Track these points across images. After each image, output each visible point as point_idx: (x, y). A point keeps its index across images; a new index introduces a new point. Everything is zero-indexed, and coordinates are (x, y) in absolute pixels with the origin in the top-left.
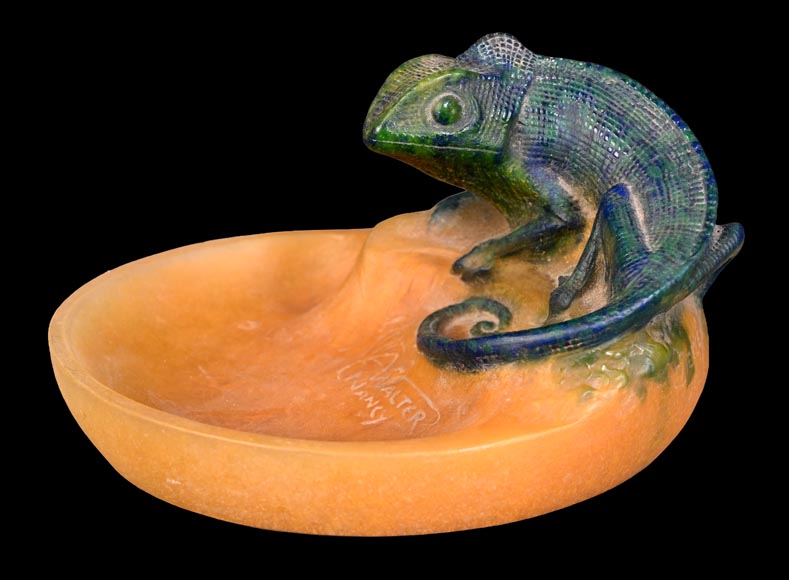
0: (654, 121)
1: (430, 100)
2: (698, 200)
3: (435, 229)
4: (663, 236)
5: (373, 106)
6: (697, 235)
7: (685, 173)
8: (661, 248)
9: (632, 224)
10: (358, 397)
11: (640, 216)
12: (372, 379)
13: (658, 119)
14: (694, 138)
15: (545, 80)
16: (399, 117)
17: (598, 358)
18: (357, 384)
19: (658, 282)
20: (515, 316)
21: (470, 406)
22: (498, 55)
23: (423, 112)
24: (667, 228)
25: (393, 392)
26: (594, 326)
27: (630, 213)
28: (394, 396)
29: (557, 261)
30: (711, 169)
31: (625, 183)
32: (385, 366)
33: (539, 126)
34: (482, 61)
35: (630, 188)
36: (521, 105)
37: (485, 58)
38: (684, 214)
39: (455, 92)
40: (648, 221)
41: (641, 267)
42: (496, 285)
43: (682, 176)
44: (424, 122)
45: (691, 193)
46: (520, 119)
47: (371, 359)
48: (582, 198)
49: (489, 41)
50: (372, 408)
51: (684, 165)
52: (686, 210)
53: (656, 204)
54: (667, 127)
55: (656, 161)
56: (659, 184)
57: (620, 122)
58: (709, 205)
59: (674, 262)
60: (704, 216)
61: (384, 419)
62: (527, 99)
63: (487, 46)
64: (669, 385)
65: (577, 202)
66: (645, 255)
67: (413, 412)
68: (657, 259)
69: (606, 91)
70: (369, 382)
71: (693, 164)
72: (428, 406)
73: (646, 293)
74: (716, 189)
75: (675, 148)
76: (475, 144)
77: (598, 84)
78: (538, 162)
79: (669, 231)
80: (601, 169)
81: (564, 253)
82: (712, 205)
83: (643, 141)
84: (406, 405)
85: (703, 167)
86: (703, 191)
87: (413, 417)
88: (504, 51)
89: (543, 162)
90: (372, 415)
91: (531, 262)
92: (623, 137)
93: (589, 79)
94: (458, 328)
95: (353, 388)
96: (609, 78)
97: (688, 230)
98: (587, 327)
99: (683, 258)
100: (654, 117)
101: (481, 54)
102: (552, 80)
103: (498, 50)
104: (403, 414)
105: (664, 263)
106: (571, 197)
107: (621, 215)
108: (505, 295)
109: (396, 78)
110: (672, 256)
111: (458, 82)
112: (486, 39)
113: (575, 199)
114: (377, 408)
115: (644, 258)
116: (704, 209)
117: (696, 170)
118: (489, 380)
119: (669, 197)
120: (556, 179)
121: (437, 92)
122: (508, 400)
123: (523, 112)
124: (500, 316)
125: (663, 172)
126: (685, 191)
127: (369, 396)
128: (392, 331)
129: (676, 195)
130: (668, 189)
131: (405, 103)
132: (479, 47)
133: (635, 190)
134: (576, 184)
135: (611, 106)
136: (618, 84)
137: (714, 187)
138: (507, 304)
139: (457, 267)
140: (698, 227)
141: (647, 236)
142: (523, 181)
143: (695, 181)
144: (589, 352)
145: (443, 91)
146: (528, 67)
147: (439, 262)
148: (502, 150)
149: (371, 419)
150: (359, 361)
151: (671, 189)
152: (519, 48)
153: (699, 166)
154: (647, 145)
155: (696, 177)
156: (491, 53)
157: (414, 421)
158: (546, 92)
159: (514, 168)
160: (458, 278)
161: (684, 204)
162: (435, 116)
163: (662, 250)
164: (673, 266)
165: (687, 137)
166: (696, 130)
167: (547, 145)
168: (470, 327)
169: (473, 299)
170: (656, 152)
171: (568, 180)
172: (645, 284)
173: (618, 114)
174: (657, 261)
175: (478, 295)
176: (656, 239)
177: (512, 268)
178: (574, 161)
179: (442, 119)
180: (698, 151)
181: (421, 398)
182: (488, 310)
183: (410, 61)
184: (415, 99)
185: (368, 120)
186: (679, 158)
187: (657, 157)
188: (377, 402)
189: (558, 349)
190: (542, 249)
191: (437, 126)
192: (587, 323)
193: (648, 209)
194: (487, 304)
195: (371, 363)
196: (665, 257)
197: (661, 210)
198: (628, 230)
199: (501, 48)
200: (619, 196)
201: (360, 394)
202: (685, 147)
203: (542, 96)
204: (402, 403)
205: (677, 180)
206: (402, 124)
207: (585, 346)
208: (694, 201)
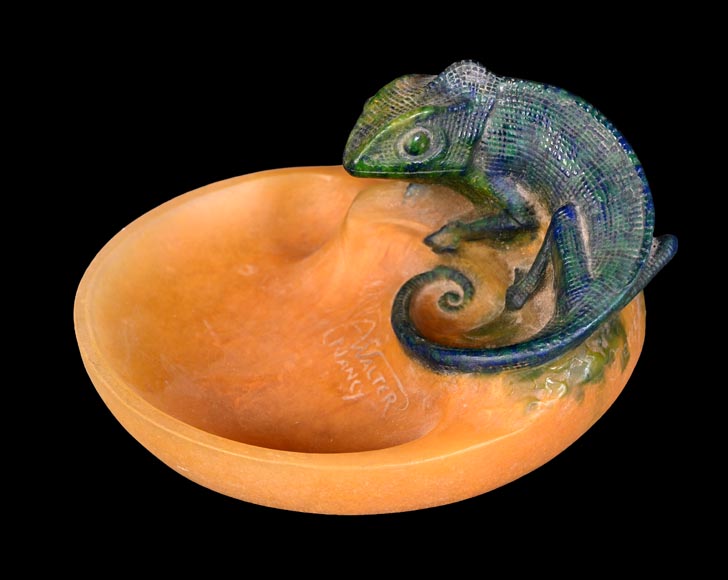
0: (602, 142)
1: (401, 136)
2: (637, 225)
3: (410, 201)
4: (604, 262)
5: (352, 136)
6: (633, 262)
7: (627, 197)
8: (601, 275)
9: (577, 249)
10: (340, 366)
11: (585, 237)
12: (352, 347)
13: (606, 141)
14: (636, 161)
15: (506, 103)
16: (373, 151)
17: (542, 373)
18: (339, 352)
19: (596, 311)
20: (477, 291)
21: (434, 401)
22: (464, 84)
23: (395, 145)
24: (608, 253)
25: (370, 366)
26: (538, 353)
27: (577, 235)
28: (370, 370)
29: (515, 250)
30: (650, 194)
31: (574, 202)
32: (364, 333)
33: (500, 145)
34: (450, 90)
35: (578, 208)
36: (484, 127)
37: (452, 86)
38: (623, 239)
39: (425, 127)
40: (592, 243)
41: (582, 294)
42: (462, 260)
43: (624, 200)
44: (397, 154)
45: (630, 217)
46: (483, 139)
47: (352, 323)
48: (537, 203)
49: (456, 69)
50: (352, 381)
51: (627, 189)
52: (625, 235)
53: (600, 226)
54: (613, 149)
55: (602, 185)
56: (603, 208)
57: (572, 141)
58: (646, 230)
59: (611, 291)
60: (641, 242)
61: (362, 395)
62: (489, 121)
63: (454, 75)
64: (605, 382)
65: (533, 206)
66: (586, 283)
67: (386, 391)
68: (597, 287)
69: (560, 112)
70: (350, 350)
71: (635, 187)
72: (398, 389)
73: (585, 322)
74: (653, 214)
75: (619, 171)
76: (442, 167)
77: (554, 106)
78: (499, 173)
79: (608, 257)
80: (554, 186)
81: (521, 245)
82: (649, 231)
83: (591, 163)
84: (380, 383)
85: (644, 192)
86: (641, 216)
87: (386, 397)
89: (503, 174)
90: (351, 389)
91: (493, 247)
92: (574, 158)
93: (545, 102)
95: (337, 355)
96: (564, 100)
97: (626, 256)
98: (533, 353)
99: (620, 286)
100: (603, 139)
101: (449, 83)
102: (512, 103)
103: (464, 78)
104: (378, 392)
105: (603, 292)
106: (527, 203)
107: (569, 238)
108: (470, 269)
109: (372, 108)
110: (610, 285)
111: (426, 119)
112: (453, 67)
113: (531, 204)
114: (356, 382)
115: (586, 286)
116: (641, 234)
117: (637, 194)
118: (450, 383)
119: (611, 222)
120: (514, 187)
121: (408, 128)
122: (465, 406)
123: (486, 133)
124: (465, 289)
125: (607, 196)
126: (625, 216)
127: (349, 367)
128: (370, 295)
129: (618, 220)
130: (611, 213)
131: (380, 140)
132: (447, 75)
133: (583, 210)
134: (532, 191)
135: (565, 128)
136: (571, 106)
137: (651, 212)
138: (471, 277)
139: (428, 241)
140: (635, 253)
141: (590, 260)
142: (485, 189)
143: (635, 205)
145: (414, 127)
146: (491, 91)
147: (414, 233)
148: (466, 168)
149: (350, 394)
150: (342, 325)
151: (613, 214)
152: (483, 74)
153: (640, 190)
154: (594, 167)
155: (636, 201)
156: (458, 81)
157: (386, 401)
158: (506, 114)
159: (477, 179)
161: (624, 229)
162: (406, 149)
163: (602, 278)
164: (611, 294)
165: (632, 161)
166: (640, 154)
167: (506, 162)
168: (438, 297)
169: (441, 267)
170: (602, 175)
171: (525, 187)
172: (586, 312)
173: (571, 136)
174: (597, 290)
175: (446, 264)
176: (597, 265)
178: (531, 173)
179: (413, 151)
180: (640, 175)
181: (393, 379)
182: (454, 280)
184: (388, 136)
185: (347, 150)
186: (622, 181)
187: (603, 180)
188: (356, 375)
190: (502, 240)
191: (408, 157)
192: (532, 350)
193: (591, 231)
194: (455, 275)
195: (352, 329)
196: (604, 286)
197: (604, 234)
198: (574, 254)
199: (466, 76)
200: (567, 218)
201: (342, 362)
202: (628, 170)
203: (503, 119)
204: (377, 381)
205: (619, 204)
206: (376, 157)
207: (530, 366)
208: (633, 225)
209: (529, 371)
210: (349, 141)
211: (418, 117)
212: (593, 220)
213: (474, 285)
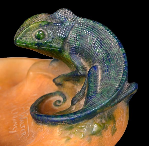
0: (112, 44)
1: (34, 31)
2: (120, 75)
3: (51, 67)
4: (104, 87)
5: (18, 31)
6: (115, 88)
7: (118, 64)
8: (101, 92)
9: (95, 81)
10: (13, 121)
11: (100, 78)
12: (20, 115)
13: (113, 43)
14: (124, 51)
15: (78, 26)
16: (23, 36)
17: (74, 128)
18: (15, 116)
19: (97, 105)
21: (35, 135)
22: (63, 16)
23: (32, 35)
24: (106, 84)
25: (22, 122)
26: (71, 118)
27: (96, 77)
28: (22, 124)
29: (80, 85)
30: (127, 64)
31: (98, 65)
33: (74, 42)
34: (57, 18)
35: (99, 67)
38: (113, 79)
39: (43, 29)
40: (101, 81)
41: (92, 98)
42: (64, 89)
43: (117, 65)
44: (32, 38)
45: (118, 72)
46: (68, 39)
47: (23, 107)
48: (88, 67)
49: (61, 11)
51: (118, 61)
52: (114, 78)
53: (106, 74)
54: (116, 47)
55: (109, 59)
56: (108, 67)
57: (101, 42)
58: (123, 77)
59: (104, 98)
60: (120, 81)
61: (16, 131)
63: (60, 13)
65: (86, 68)
66: (95, 94)
67: (24, 131)
69: (98, 31)
70: (18, 116)
71: (121, 61)
72: (27, 131)
73: (91, 109)
74: (127, 72)
75: (117, 55)
76: (51, 46)
77: (96, 29)
78: (74, 53)
79: (106, 85)
81: (82, 83)
82: (124, 78)
83: (106, 51)
84: (23, 128)
85: (124, 63)
86: (122, 72)
87: (23, 133)
88: (65, 15)
89: (76, 54)
90: (13, 129)
91: (73, 84)
92: (101, 49)
93: (93, 27)
94: (51, 101)
95: (14, 117)
97: (113, 86)
98: (69, 118)
99: (108, 97)
100: (112, 42)
101: (57, 16)
102: (80, 26)
103: (63, 15)
104: (21, 131)
105: (101, 98)
106: (84, 66)
107: (92, 77)
108: (67, 92)
109: (27, 22)
110: (104, 96)
111: (44, 26)
112: (60, 10)
113: (85, 67)
114: (16, 127)
115: (94, 95)
116: (121, 79)
117: (122, 64)
118: (41, 128)
119: (110, 73)
120: (80, 59)
121: (37, 28)
122: (43, 137)
123: (69, 36)
124: (63, 99)
125: (110, 63)
126: (116, 71)
127: (16, 122)
129: (113, 72)
130: (110, 70)
131: (26, 32)
132: (57, 13)
133: (101, 68)
134: (86, 62)
135: (99, 37)
136: (102, 29)
138: (67, 95)
139: (54, 81)
140: (117, 85)
141: (99, 86)
142: (69, 59)
143: (120, 68)
144: (71, 125)
145: (39, 28)
146: (73, 21)
147: (50, 78)
148: (61, 49)
149: (12, 131)
150: (20, 108)
151: (111, 70)
152: (71, 14)
153: (123, 62)
154: (108, 52)
155: (121, 66)
156: (61, 15)
157: (22, 135)
158: (78, 30)
159: (66, 54)
160: (54, 84)
161: (114, 76)
163: (101, 93)
164: (103, 99)
166: (126, 49)
167: (76, 48)
168: (54, 101)
169: (58, 91)
170: (110, 56)
171: (84, 60)
172: (92, 105)
173: (100, 40)
174: (98, 97)
175: (60, 90)
176: (101, 88)
177: (68, 84)
178: (85, 54)
180: (124, 57)
181: (27, 127)
183: (35, 16)
184: (29, 30)
186: (117, 58)
188: (17, 125)
189: (60, 123)
190: (76, 81)
191: (37, 40)
192: (69, 117)
193: (102, 76)
195: (22, 109)
196: (101, 96)
197: (106, 77)
198: (93, 83)
199: (64, 14)
200: (94, 70)
201: (14, 120)
202: (120, 55)
203: (76, 31)
204: (22, 127)
205: (114, 67)
206: (24, 38)
207: (69, 124)
208: (118, 75)
209: (68, 126)
210: (17, 33)
211: (40, 24)
212: (103, 72)
213: (67, 98)
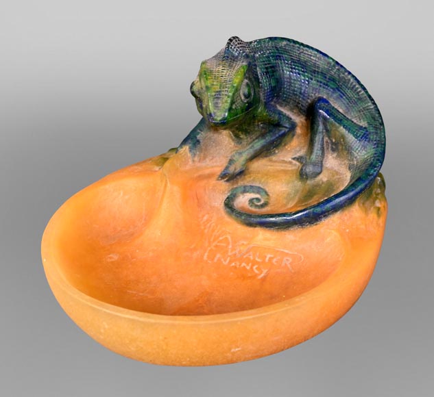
0: (312, 58)
1: (241, 88)
2: (360, 92)
3: (196, 159)
4: (362, 117)
7: (344, 80)
8: (367, 123)
10: (235, 267)
12: (230, 254)
15: (259, 55)
18: (225, 260)
20: (268, 190)
23: (240, 95)
24: (360, 111)
25: (254, 255)
28: (257, 257)
29: (282, 151)
31: (320, 96)
32: (228, 244)
33: (268, 81)
34: (237, 56)
35: (325, 97)
36: (257, 73)
37: (237, 54)
39: (246, 78)
40: (347, 111)
41: (368, 136)
42: (246, 176)
43: (344, 82)
44: (242, 100)
45: (354, 89)
46: (260, 81)
47: (214, 244)
50: (252, 268)
51: (341, 76)
52: (359, 99)
53: (345, 100)
54: (320, 59)
55: (329, 79)
56: (339, 91)
57: (301, 64)
58: (366, 92)
59: (378, 128)
60: (369, 99)
61: (266, 271)
62: (258, 69)
63: (233, 47)
66: (365, 130)
67: (280, 259)
68: (372, 129)
69: (285, 50)
70: (230, 256)
71: (344, 74)
72: (288, 254)
75: (330, 69)
77: (280, 47)
78: (270, 101)
79: (362, 113)
80: (300, 93)
81: (285, 145)
83: (315, 70)
84: (271, 258)
87: (283, 262)
89: (272, 100)
90: (257, 272)
91: (267, 156)
92: (306, 72)
95: (225, 263)
96: (282, 42)
97: (369, 109)
101: (234, 53)
102: (262, 54)
104: (275, 263)
108: (254, 180)
109: (211, 82)
116: (365, 95)
117: (347, 77)
120: (276, 106)
122: (347, 231)
123: (259, 77)
125: (336, 83)
126: (351, 89)
127: (241, 263)
130: (345, 91)
132: (230, 49)
135: (292, 57)
136: (287, 44)
140: (371, 106)
143: (351, 82)
145: (244, 80)
146: (251, 51)
149: (259, 274)
150: (209, 248)
153: (346, 74)
154: (318, 72)
155: (349, 80)
156: (237, 50)
157: (286, 264)
158: (264, 62)
161: (356, 96)
162: (244, 95)
163: (369, 124)
165: (332, 61)
167: (273, 90)
170: (325, 74)
176: (360, 119)
178: (284, 93)
181: (278, 251)
184: (236, 90)
186: (335, 73)
188: (250, 264)
191: (246, 101)
193: (341, 105)
195: (216, 246)
196: (374, 127)
197: (350, 103)
198: (346, 120)
199: (239, 46)
200: (326, 104)
201: (233, 264)
202: (334, 66)
203: (263, 64)
204: (267, 259)
205: (344, 85)
212: (339, 99)
